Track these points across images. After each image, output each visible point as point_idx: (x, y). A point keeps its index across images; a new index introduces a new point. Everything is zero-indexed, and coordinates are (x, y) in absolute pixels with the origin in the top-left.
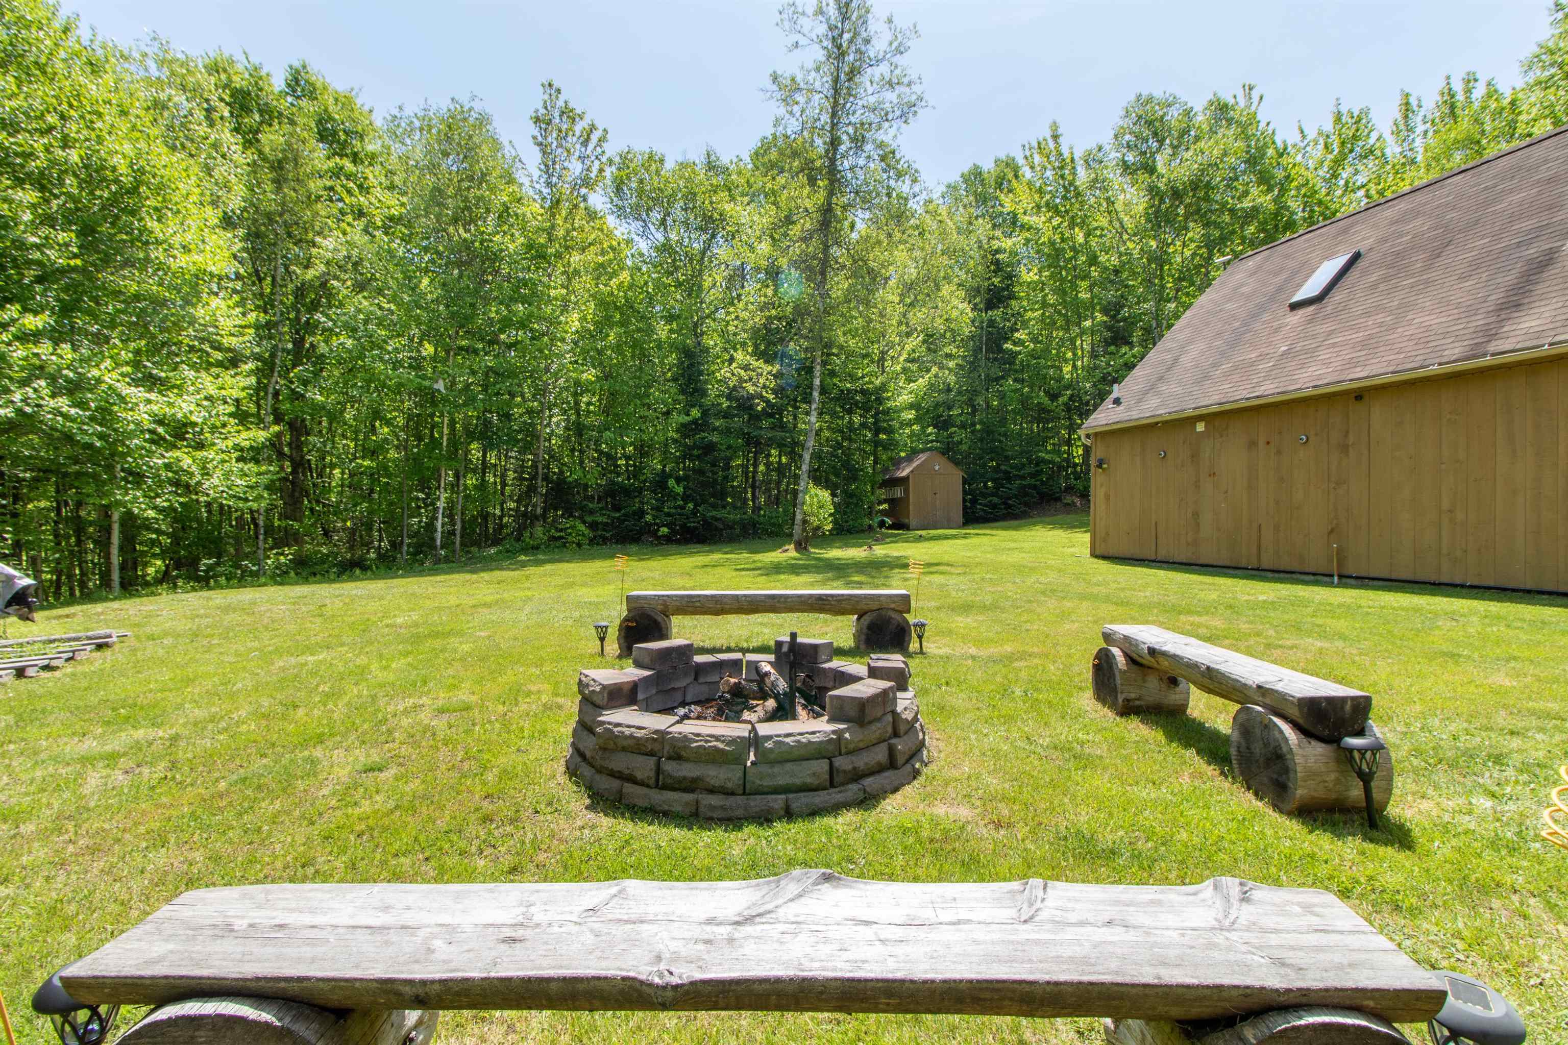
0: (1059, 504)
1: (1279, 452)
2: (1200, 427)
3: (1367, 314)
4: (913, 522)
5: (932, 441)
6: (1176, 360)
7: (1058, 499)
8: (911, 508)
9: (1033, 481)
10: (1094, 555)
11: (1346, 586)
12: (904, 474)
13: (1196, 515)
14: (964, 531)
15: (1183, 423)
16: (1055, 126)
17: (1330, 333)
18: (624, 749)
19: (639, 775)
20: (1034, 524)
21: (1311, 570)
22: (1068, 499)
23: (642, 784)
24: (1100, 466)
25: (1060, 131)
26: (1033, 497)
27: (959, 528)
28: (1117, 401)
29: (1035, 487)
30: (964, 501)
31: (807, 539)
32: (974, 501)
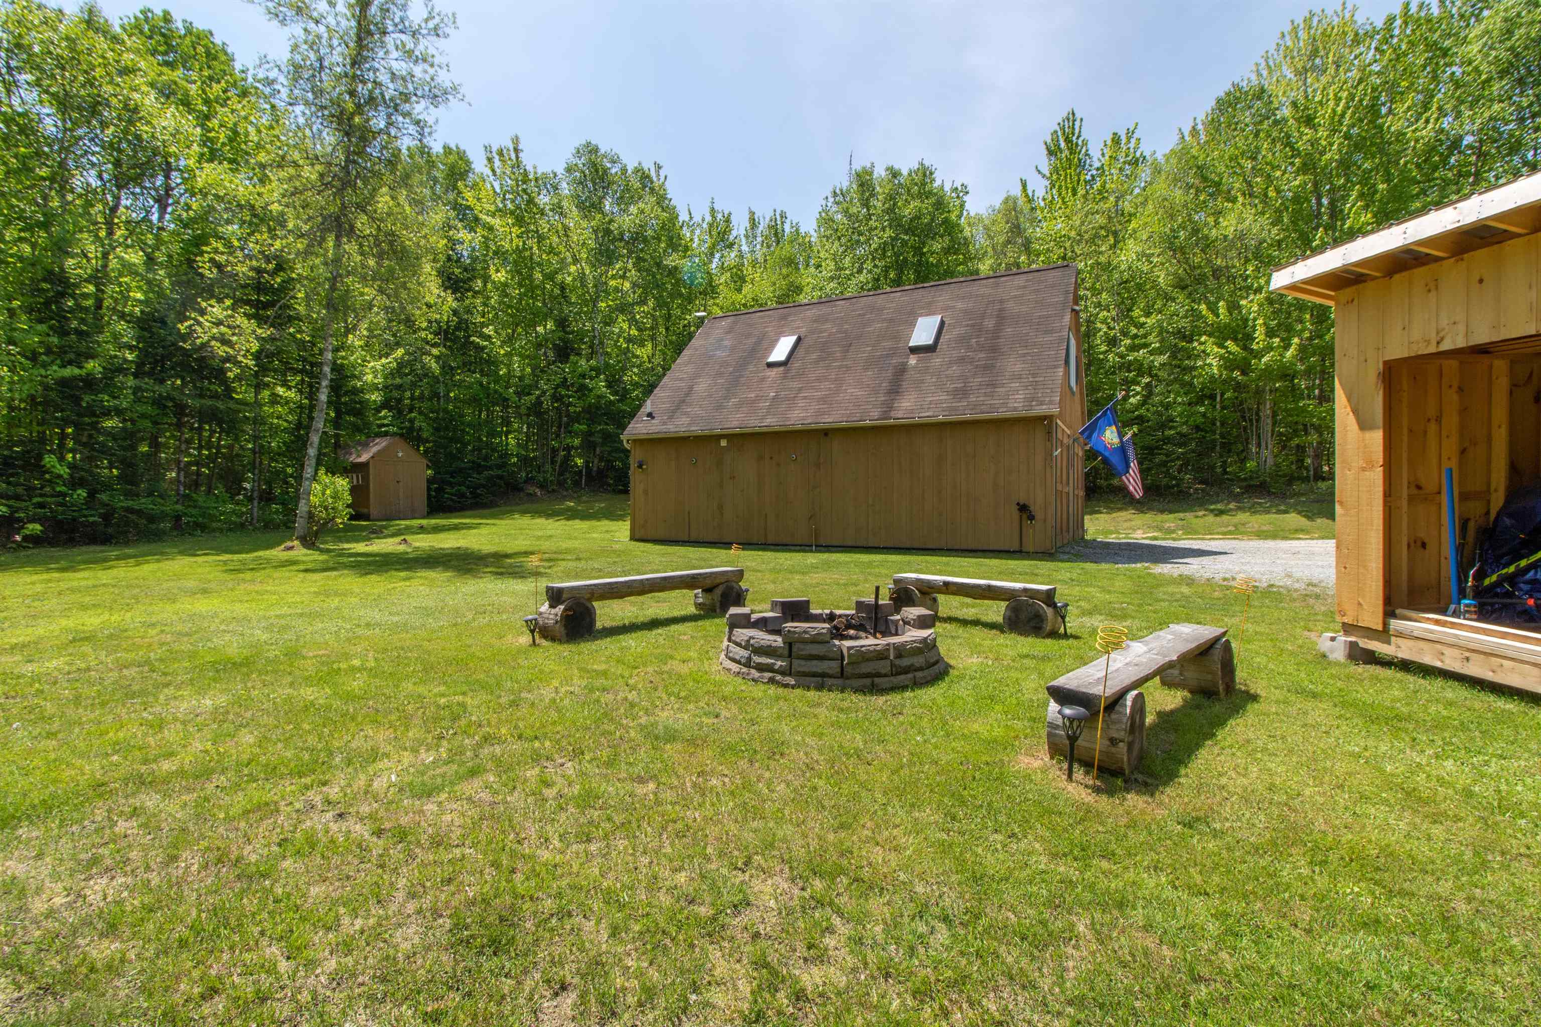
0: (522, 494)
1: (778, 465)
2: (724, 443)
3: (818, 380)
4: (374, 511)
5: (387, 425)
6: (691, 388)
7: (521, 490)
8: (371, 496)
9: (500, 472)
10: (633, 538)
11: (820, 552)
12: (364, 458)
13: (721, 507)
14: (433, 522)
15: (708, 440)
16: (516, 140)
17: (800, 389)
18: (868, 660)
19: (883, 671)
20: (511, 512)
21: (799, 542)
22: (531, 489)
23: (885, 676)
24: (640, 466)
25: (520, 147)
26: (501, 487)
27: (423, 518)
28: (650, 415)
29: (501, 477)
30: (429, 489)
31: (316, 534)
32: (439, 490)
